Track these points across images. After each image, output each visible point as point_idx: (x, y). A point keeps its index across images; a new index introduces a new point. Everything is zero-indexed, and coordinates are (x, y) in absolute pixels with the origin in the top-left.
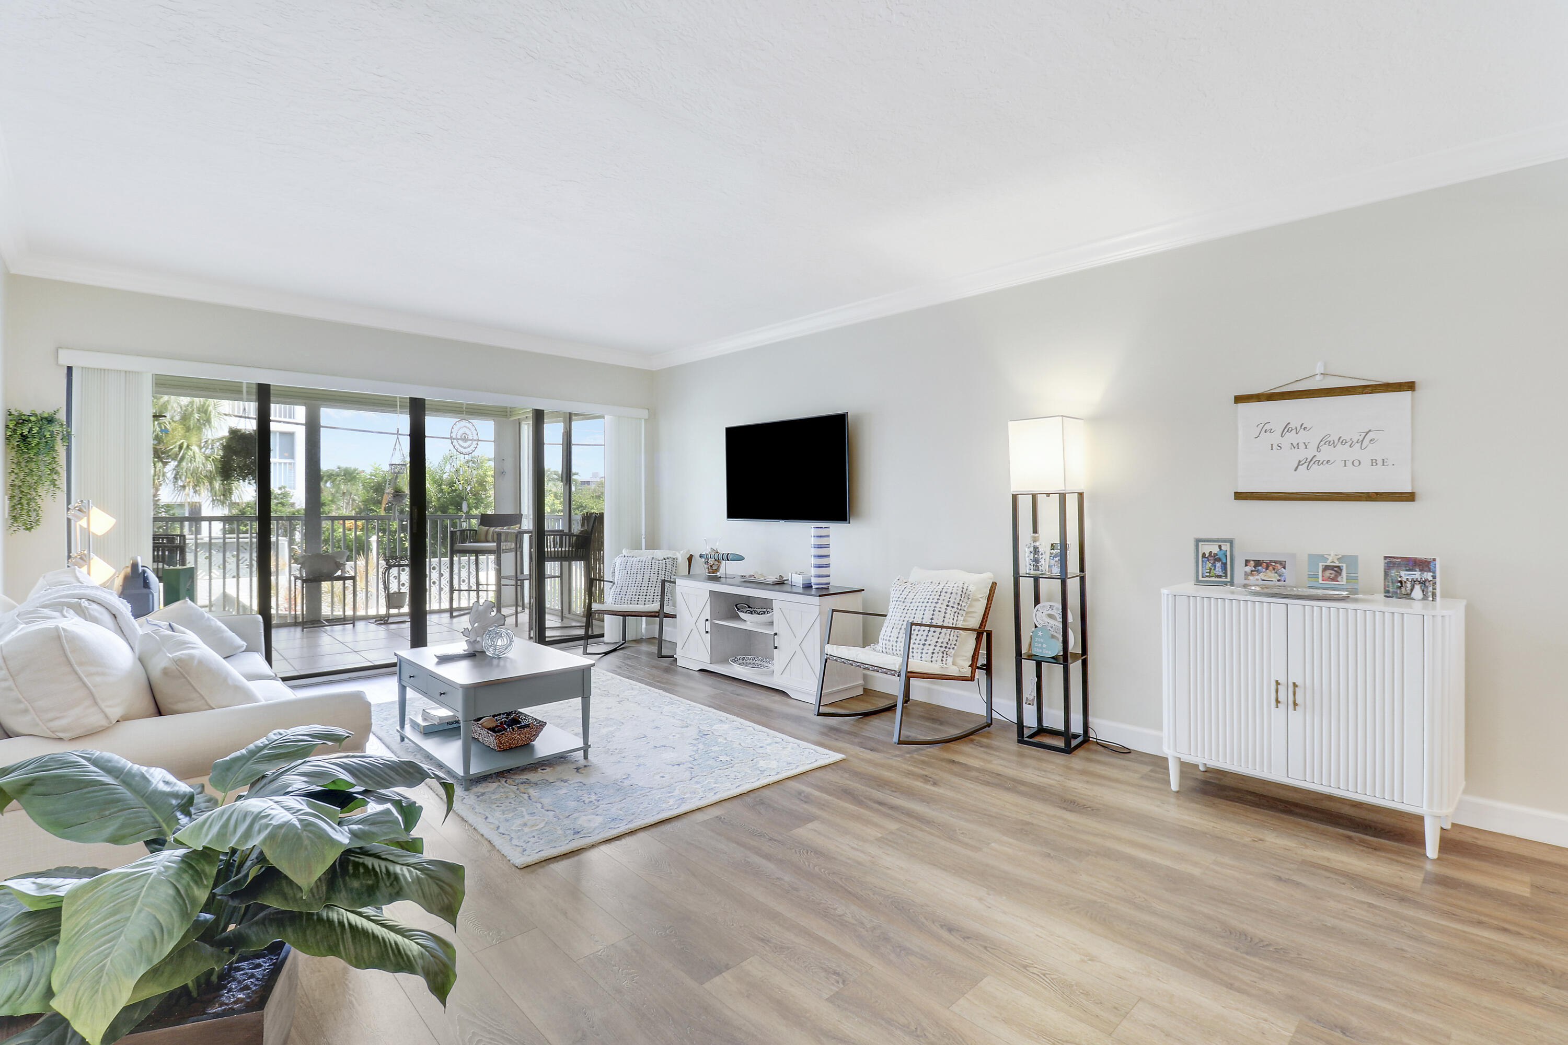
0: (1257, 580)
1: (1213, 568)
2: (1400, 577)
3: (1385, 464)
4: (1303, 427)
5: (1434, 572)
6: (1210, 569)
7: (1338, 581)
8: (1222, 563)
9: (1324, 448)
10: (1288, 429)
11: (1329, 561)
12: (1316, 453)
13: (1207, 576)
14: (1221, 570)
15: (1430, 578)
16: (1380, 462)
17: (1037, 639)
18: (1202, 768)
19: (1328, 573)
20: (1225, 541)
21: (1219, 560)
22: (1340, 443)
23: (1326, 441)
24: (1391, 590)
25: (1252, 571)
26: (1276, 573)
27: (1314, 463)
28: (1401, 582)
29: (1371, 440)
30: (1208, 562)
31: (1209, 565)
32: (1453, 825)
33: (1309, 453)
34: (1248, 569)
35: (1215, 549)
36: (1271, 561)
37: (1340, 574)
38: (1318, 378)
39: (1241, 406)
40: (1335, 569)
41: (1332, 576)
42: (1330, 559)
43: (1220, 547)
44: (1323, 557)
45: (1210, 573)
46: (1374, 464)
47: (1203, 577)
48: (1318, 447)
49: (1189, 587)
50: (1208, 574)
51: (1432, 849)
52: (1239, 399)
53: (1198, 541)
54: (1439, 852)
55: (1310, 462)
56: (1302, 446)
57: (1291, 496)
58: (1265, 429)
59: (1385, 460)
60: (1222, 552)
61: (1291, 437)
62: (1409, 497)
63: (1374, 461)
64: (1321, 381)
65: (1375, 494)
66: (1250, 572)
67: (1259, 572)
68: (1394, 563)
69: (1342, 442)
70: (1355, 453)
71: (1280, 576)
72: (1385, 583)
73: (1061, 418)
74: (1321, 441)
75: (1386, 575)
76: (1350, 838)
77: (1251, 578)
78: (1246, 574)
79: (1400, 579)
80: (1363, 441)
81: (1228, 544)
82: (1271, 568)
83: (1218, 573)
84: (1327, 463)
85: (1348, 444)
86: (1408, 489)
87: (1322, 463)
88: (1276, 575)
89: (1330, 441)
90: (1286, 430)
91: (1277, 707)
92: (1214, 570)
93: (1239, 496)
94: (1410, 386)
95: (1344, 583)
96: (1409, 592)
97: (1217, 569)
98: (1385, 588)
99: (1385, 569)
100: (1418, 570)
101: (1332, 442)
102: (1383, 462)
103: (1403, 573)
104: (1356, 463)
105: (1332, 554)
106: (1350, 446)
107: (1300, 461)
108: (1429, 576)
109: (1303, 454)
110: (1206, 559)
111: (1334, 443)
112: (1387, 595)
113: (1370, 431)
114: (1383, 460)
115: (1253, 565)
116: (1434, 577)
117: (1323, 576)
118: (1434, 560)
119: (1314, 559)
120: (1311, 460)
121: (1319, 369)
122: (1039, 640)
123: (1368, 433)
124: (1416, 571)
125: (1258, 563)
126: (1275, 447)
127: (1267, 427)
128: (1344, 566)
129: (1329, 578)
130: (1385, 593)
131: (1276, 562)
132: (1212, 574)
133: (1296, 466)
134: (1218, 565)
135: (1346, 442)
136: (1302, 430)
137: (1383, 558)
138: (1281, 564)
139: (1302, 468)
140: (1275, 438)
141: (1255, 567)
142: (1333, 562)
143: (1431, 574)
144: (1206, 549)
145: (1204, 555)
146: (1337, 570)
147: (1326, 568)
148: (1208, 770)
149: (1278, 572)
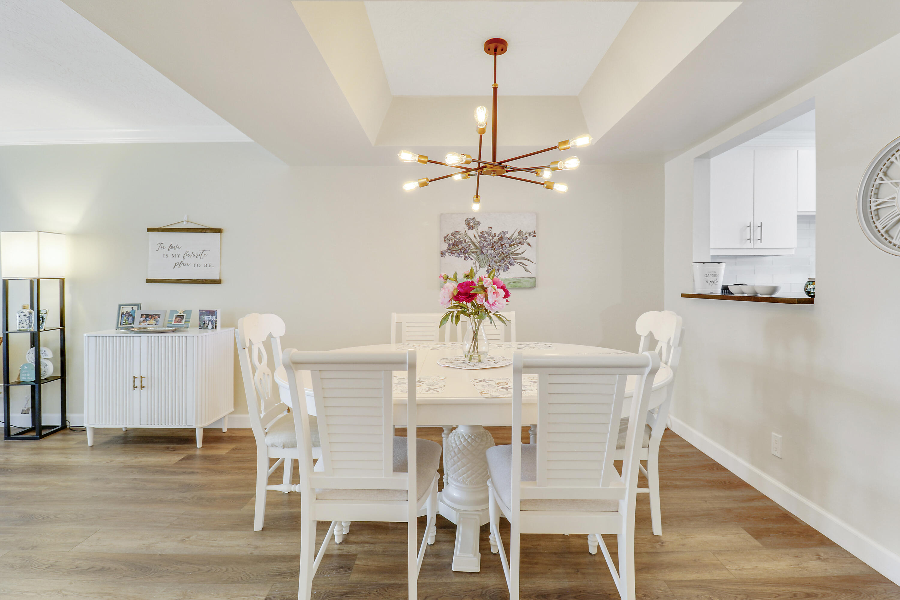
0: (145, 325)
1: (127, 320)
2: (204, 319)
3: (210, 266)
4: (177, 247)
5: (216, 316)
6: (126, 321)
7: (181, 323)
8: (133, 317)
9: (186, 257)
10: (171, 247)
11: (179, 313)
12: (183, 260)
13: (123, 324)
14: (131, 321)
15: (215, 319)
16: (208, 265)
17: (23, 371)
18: (124, 430)
19: (177, 319)
20: (135, 305)
21: (131, 315)
22: (192, 255)
23: (187, 254)
24: (201, 325)
25: (144, 320)
26: (155, 320)
27: (182, 265)
28: (204, 321)
29: (205, 255)
30: (125, 317)
31: (125, 318)
32: (228, 429)
33: (179, 260)
34: (142, 319)
35: (129, 309)
36: (154, 315)
37: (183, 319)
38: (185, 223)
39: (151, 234)
40: (181, 317)
41: (179, 320)
42: (180, 312)
43: (132, 308)
44: (176, 311)
45: (125, 322)
46: (206, 266)
47: (121, 325)
48: (184, 257)
49: (113, 331)
50: (124, 323)
51: (199, 444)
52: (149, 230)
53: (120, 306)
54: (202, 444)
55: (180, 264)
56: (177, 256)
57: (172, 281)
58: (161, 246)
59: (210, 265)
60: (133, 311)
61: (172, 251)
62: (219, 282)
63: (206, 265)
64: (186, 224)
65: (205, 281)
66: (142, 320)
67: (147, 320)
68: (203, 313)
69: (193, 255)
70: (198, 261)
71: (156, 322)
72: (199, 322)
73: (37, 232)
74: (185, 254)
75: (200, 318)
76: (168, 448)
77: (142, 324)
78: (140, 322)
79: (204, 320)
80: (201, 255)
81: (137, 306)
82: (153, 318)
83: (130, 323)
84: (187, 265)
85: (196, 256)
86: (218, 278)
87: (185, 265)
88: (155, 321)
89: (188, 254)
90: (170, 247)
91: (134, 390)
92: (128, 321)
93: (148, 281)
94: (220, 231)
95: (184, 324)
96: (207, 326)
97: (129, 320)
98: (199, 324)
99: (199, 316)
100: (210, 315)
101: (189, 255)
102: (209, 265)
103: (206, 317)
104: (199, 265)
105: (181, 310)
106: (197, 257)
107: (176, 264)
108: (214, 318)
109: (178, 260)
110: (124, 315)
111: (190, 255)
112: (200, 328)
113: (204, 250)
114: (209, 264)
115: (145, 317)
116: (216, 318)
117: (175, 321)
118: (216, 310)
119: (172, 312)
120: (181, 263)
121: (185, 218)
122: (25, 371)
123: (203, 251)
124: (210, 316)
125: (147, 316)
126: (165, 256)
127: (162, 245)
128: (185, 315)
129: (178, 321)
130: (199, 327)
131: (156, 315)
132: (126, 323)
133: (174, 266)
134: (130, 318)
135: (195, 255)
136: (177, 248)
137: (198, 311)
138: (158, 316)
139: (177, 267)
140: (165, 251)
141: (145, 318)
142: (180, 314)
143: (215, 317)
144: (125, 310)
145: (123, 314)
146: (182, 317)
147: (178, 316)
148: (127, 430)
149: (156, 320)
